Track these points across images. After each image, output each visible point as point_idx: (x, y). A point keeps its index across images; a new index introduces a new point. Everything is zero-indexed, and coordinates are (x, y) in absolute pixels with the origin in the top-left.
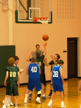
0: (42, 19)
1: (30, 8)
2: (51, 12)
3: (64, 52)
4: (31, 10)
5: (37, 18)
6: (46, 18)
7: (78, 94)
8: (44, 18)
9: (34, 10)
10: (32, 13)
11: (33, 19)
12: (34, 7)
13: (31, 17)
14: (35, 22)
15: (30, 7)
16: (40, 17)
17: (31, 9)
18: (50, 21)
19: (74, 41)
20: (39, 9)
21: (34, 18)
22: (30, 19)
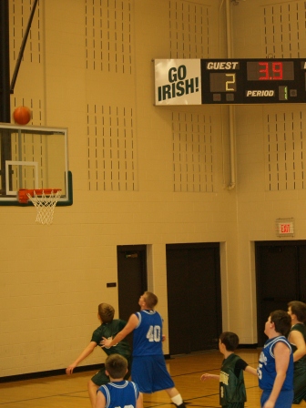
0: (43, 194)
1: (8, 163)
2: (70, 174)
3: (109, 285)
4: (13, 169)
5: (28, 191)
6: (55, 191)
7: (152, 405)
8: (48, 191)
9: (20, 166)
10: (14, 176)
11: (19, 193)
12: (20, 160)
13: (11, 189)
14: (24, 202)
15: (10, 159)
16: (37, 188)
17: (10, 166)
18: (66, 199)
19: (136, 255)
20: (36, 164)
21: (21, 190)
22: (8, 193)
